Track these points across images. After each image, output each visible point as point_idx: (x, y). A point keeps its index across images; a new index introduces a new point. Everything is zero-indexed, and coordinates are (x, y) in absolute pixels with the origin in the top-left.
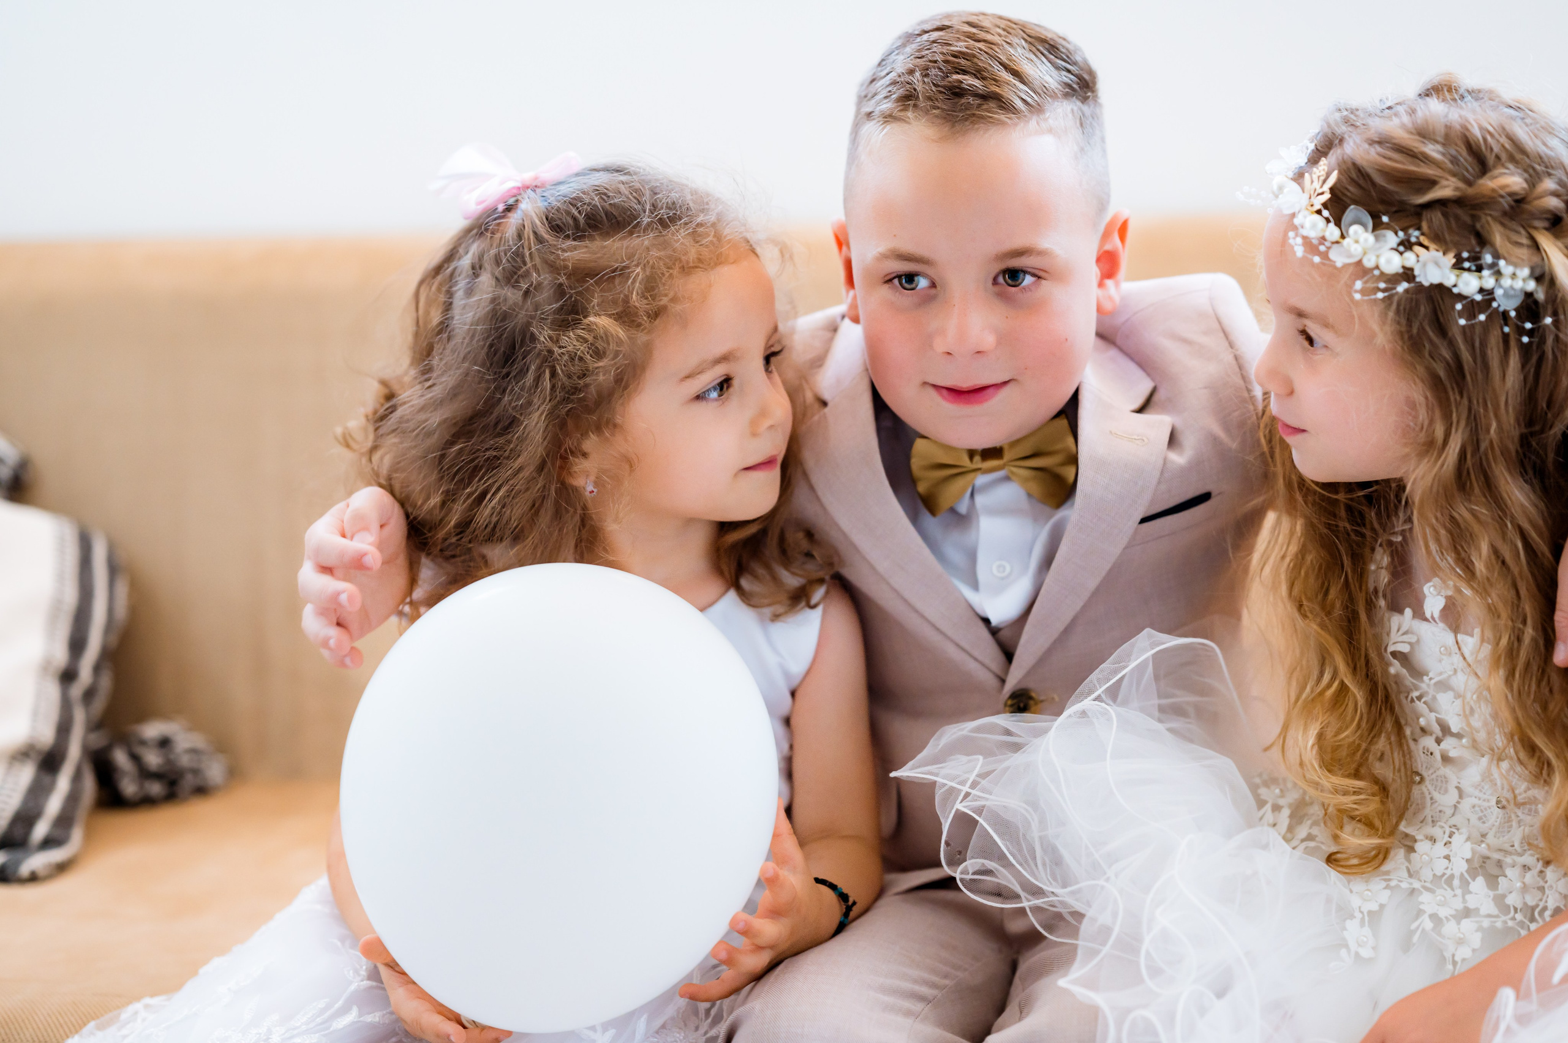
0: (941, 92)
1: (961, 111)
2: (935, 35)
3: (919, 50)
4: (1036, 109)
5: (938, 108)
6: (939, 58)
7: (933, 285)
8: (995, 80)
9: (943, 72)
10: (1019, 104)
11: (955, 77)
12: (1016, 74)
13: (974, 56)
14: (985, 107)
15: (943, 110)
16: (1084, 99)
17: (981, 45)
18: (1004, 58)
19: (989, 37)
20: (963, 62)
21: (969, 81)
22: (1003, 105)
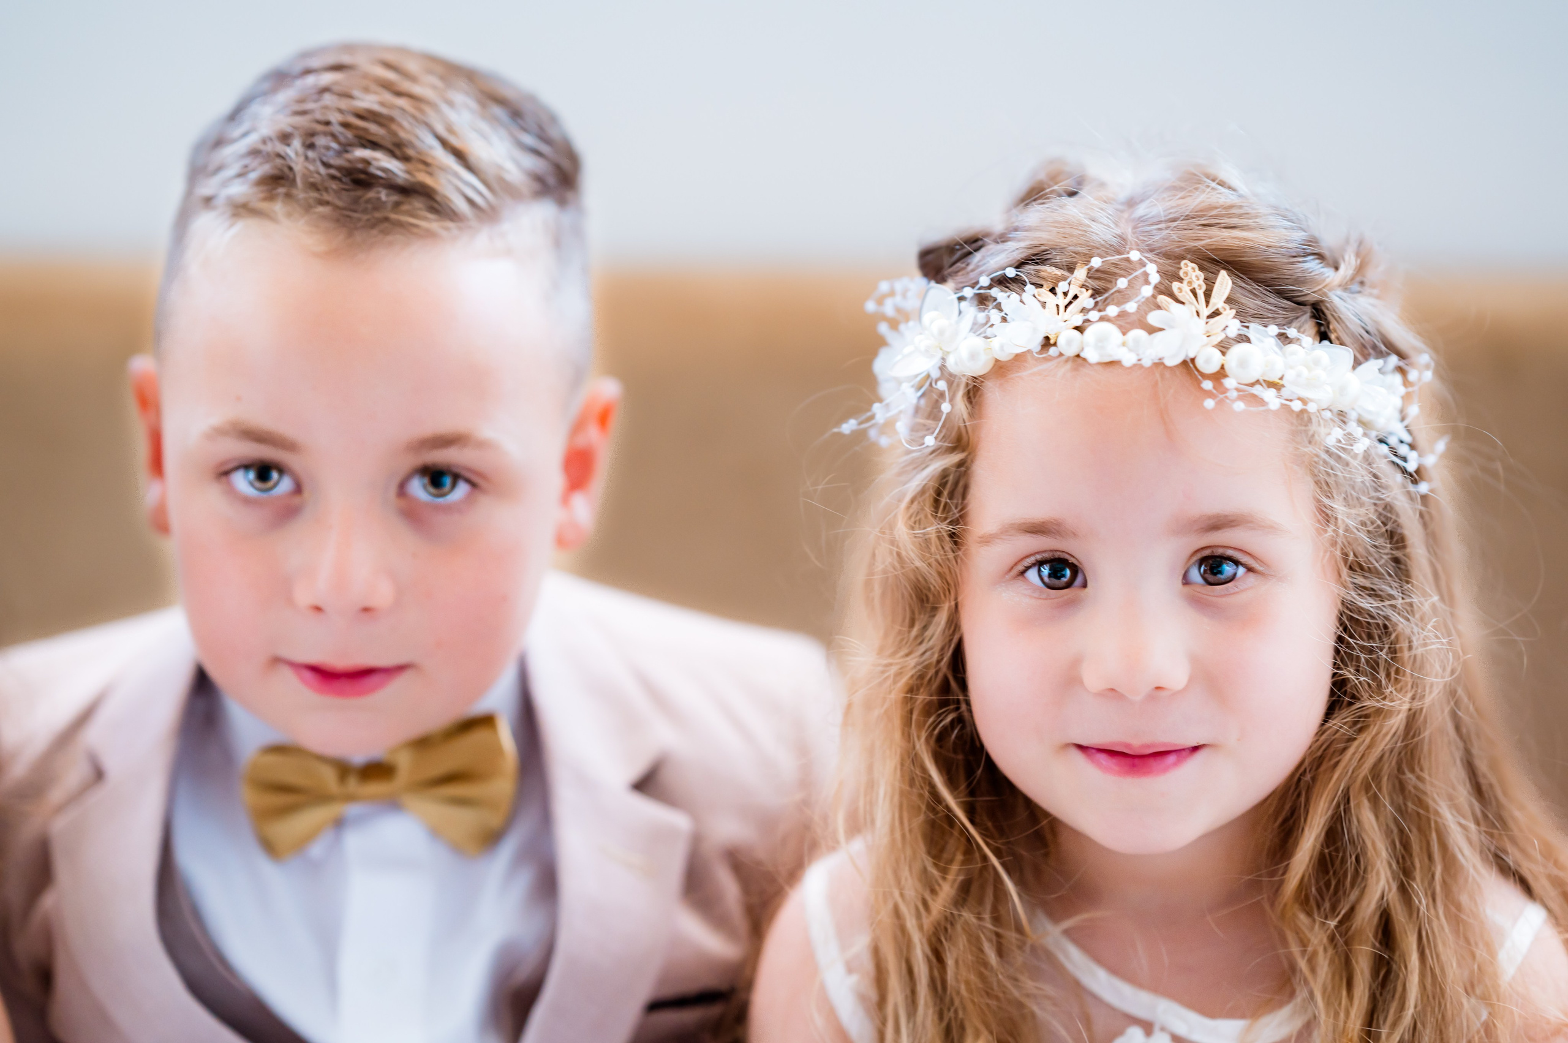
0: (333, 177)
1: (365, 211)
2: (327, 78)
3: (301, 101)
4: (486, 214)
5: (327, 203)
6: (335, 118)
7: (298, 489)
8: (426, 164)
9: (339, 143)
10: (461, 205)
11: (361, 153)
12: (459, 155)
13: (391, 119)
14: (405, 207)
15: (336, 207)
16: (562, 202)
17: (402, 102)
18: (440, 129)
19: (417, 90)
20: (373, 128)
21: (383, 162)
22: (436, 205)
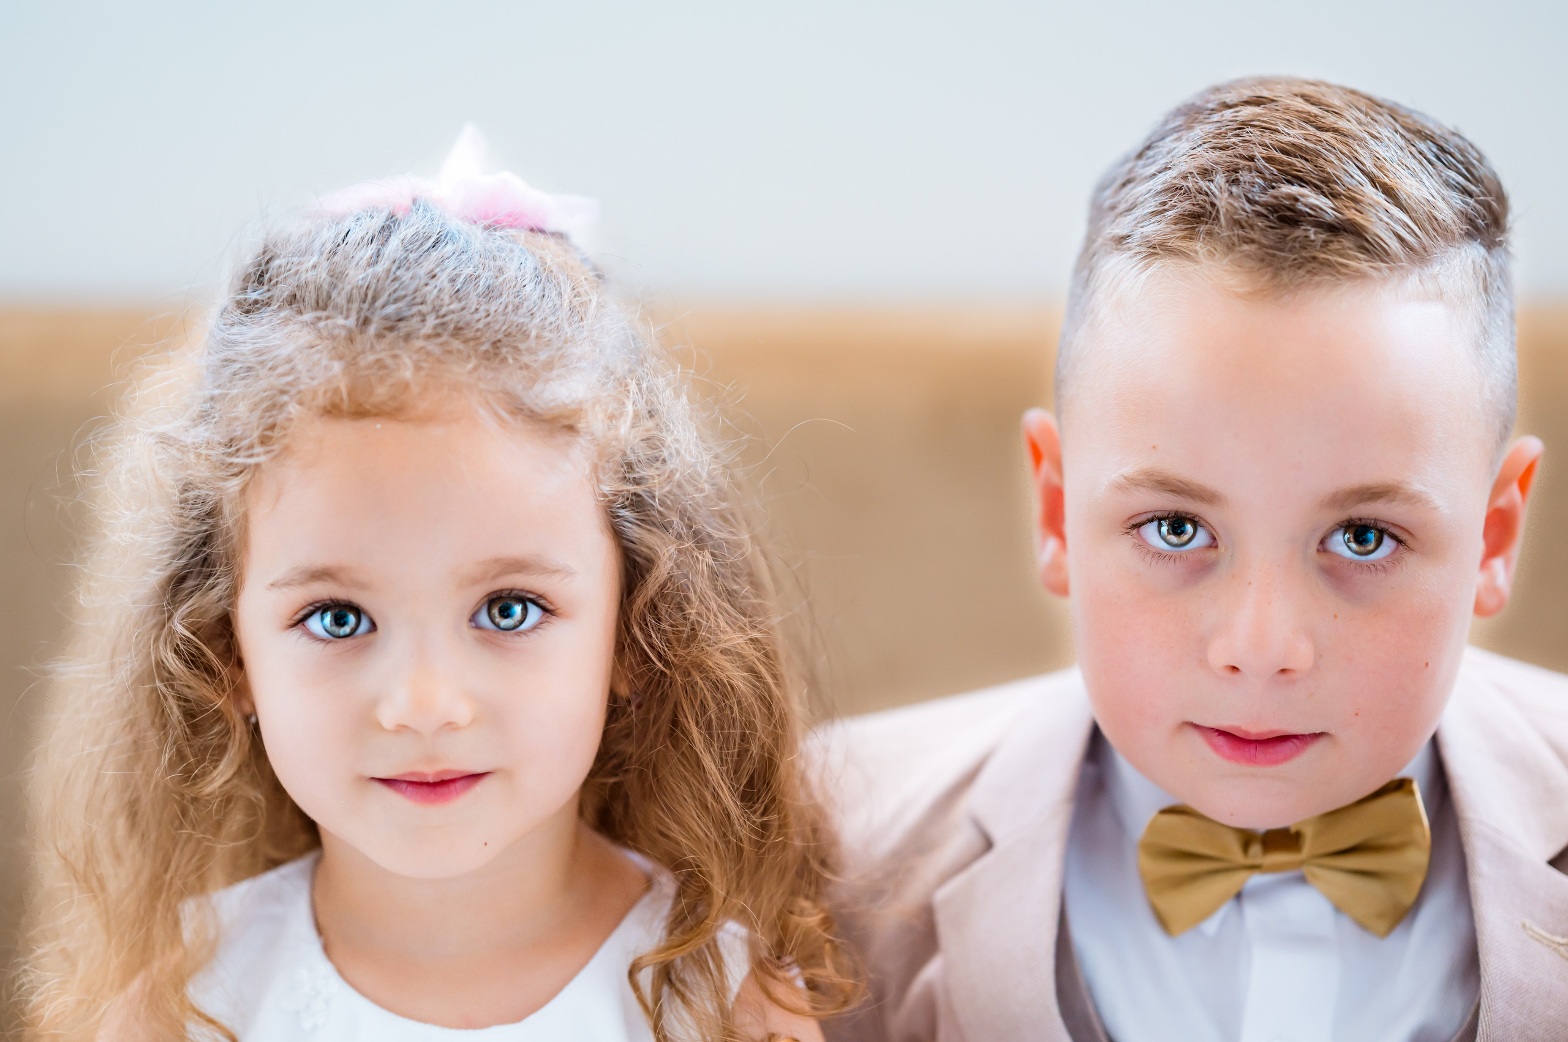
0: (1259, 214)
1: (1291, 250)
2: (1247, 112)
3: (1217, 136)
4: (1418, 255)
5: (1253, 241)
6: (1258, 152)
7: (1213, 543)
8: (1354, 200)
9: (1264, 179)
10: (1394, 245)
11: (1287, 189)
12: (1389, 192)
13: (1318, 155)
14: (1335, 246)
15: (1262, 246)
16: (1491, 245)
17: (1327, 136)
18: (1369, 165)
19: (1341, 124)
20: (1298, 163)
21: (1311, 198)
22: (1366, 245)
